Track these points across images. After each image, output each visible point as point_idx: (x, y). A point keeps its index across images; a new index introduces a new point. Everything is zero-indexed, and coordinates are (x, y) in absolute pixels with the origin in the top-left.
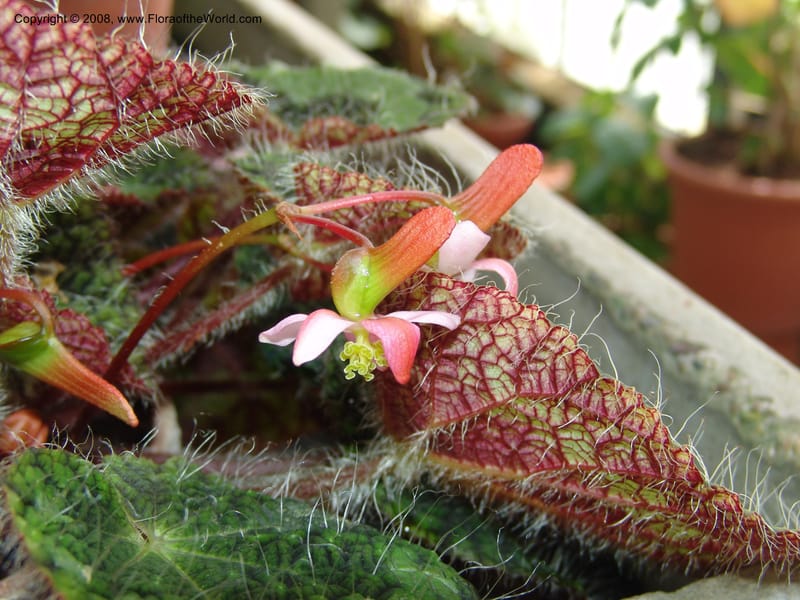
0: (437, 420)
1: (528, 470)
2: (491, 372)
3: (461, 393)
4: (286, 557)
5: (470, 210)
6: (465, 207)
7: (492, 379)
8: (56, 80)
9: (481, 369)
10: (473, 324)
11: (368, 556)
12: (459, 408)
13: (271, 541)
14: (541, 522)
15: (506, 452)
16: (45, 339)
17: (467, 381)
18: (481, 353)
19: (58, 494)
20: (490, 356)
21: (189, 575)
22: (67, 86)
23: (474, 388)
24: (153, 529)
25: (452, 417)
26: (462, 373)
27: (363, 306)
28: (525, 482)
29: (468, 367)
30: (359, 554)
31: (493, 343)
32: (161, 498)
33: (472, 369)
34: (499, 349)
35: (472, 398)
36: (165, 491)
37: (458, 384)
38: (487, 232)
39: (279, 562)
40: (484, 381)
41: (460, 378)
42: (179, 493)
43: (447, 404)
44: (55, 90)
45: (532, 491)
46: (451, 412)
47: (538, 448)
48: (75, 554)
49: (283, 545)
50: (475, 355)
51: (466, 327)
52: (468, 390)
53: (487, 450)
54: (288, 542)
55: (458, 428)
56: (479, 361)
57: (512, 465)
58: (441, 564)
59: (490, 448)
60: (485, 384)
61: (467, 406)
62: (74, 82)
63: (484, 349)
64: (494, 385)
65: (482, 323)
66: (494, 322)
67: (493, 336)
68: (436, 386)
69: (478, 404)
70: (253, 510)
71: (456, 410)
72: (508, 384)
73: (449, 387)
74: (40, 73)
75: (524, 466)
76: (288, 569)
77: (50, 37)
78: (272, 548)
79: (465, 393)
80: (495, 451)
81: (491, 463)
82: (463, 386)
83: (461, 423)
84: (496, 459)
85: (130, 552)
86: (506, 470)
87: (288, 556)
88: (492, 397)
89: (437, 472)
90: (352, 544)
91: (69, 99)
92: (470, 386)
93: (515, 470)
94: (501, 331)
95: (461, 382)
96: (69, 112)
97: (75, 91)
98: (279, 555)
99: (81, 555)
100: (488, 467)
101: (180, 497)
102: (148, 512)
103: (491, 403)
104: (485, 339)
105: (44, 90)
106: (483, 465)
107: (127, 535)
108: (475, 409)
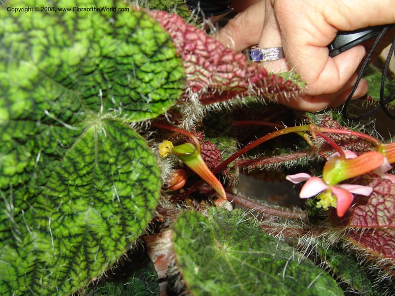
0: (352, 224)
1: (385, 255)
2: (380, 213)
3: (365, 217)
4: (274, 271)
5: (391, 151)
6: (389, 150)
7: (380, 216)
8: (227, 72)
9: (376, 211)
10: (377, 193)
11: (307, 278)
12: (362, 222)
13: (269, 262)
14: (386, 276)
15: (378, 245)
16: (196, 154)
17: (368, 213)
18: (377, 205)
19: (190, 229)
20: (381, 207)
21: (234, 269)
22: (230, 75)
23: (371, 217)
24: (223, 245)
25: (358, 225)
26: (367, 209)
27: (334, 180)
28: (383, 260)
29: (371, 208)
30: (304, 277)
31: (383, 203)
32: (229, 232)
33: (372, 209)
34: (385, 205)
35: (369, 220)
36: (231, 229)
37: (364, 213)
38: (391, 164)
39: (271, 272)
40: (376, 216)
41: (367, 211)
42: (236, 230)
43: (358, 219)
44: (225, 75)
45: (385, 264)
46: (359, 222)
47: (392, 248)
48: (192, 258)
49: (274, 265)
50: (375, 205)
51: (374, 193)
52: (368, 217)
53: (370, 242)
54: (276, 264)
55: (360, 231)
56: (375, 207)
57: (379, 251)
58: (337, 288)
59: (371, 241)
60: (376, 217)
61: (366, 223)
62: (234, 74)
63: (380, 203)
64: (380, 219)
65: (380, 194)
66: (386, 194)
67: (385, 200)
68: (355, 211)
69: (371, 224)
70: (264, 244)
71: (361, 223)
72: (386, 220)
73: (361, 213)
74: (221, 68)
75: (384, 253)
76: (273, 276)
77: (228, 58)
78: (269, 266)
79: (367, 217)
80: (373, 243)
81: (370, 247)
82: (366, 214)
83: (362, 229)
84: (373, 246)
85: (213, 255)
86: (376, 251)
87: (275, 271)
88: (377, 223)
89: (347, 242)
90: (302, 271)
91: (230, 80)
92: (370, 216)
93: (380, 254)
94: (389, 199)
95: (366, 213)
96: (229, 84)
97: (233, 77)
98: (271, 270)
99: (195, 259)
100: (368, 248)
101: (236, 232)
102: (222, 238)
103: (377, 225)
104: (381, 200)
105: (221, 74)
106: (366, 247)
107: (213, 246)
108: (369, 225)
